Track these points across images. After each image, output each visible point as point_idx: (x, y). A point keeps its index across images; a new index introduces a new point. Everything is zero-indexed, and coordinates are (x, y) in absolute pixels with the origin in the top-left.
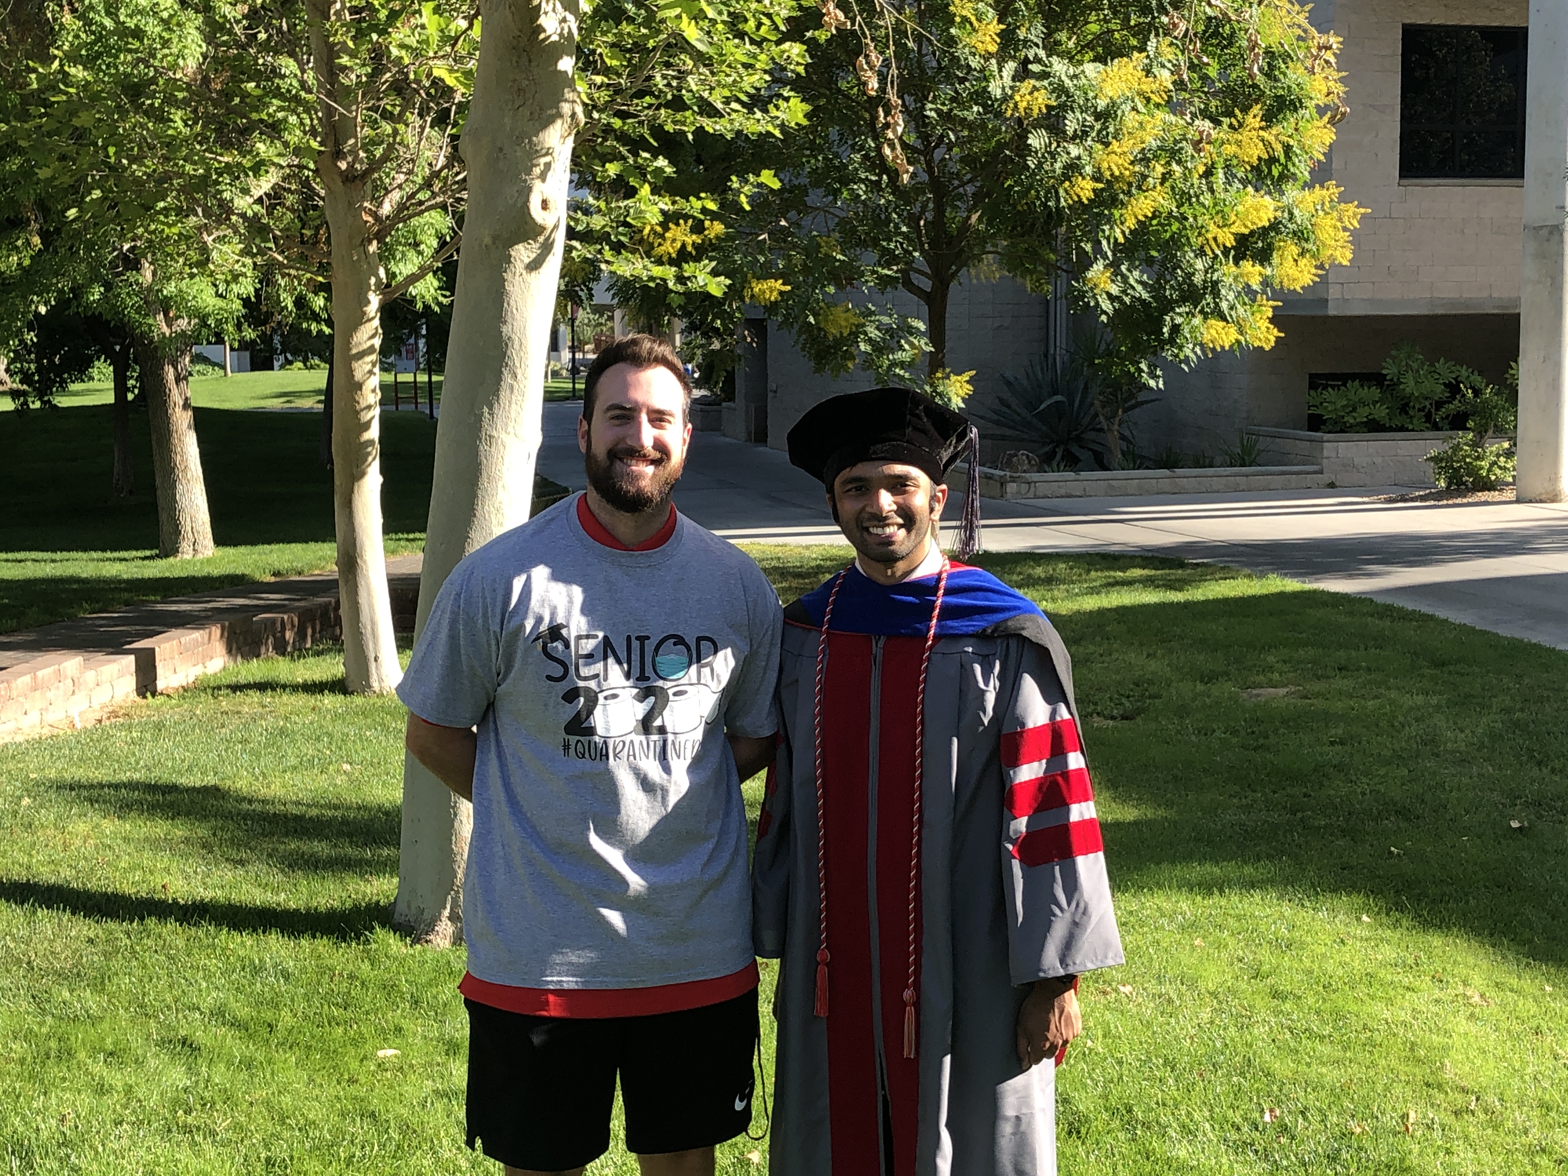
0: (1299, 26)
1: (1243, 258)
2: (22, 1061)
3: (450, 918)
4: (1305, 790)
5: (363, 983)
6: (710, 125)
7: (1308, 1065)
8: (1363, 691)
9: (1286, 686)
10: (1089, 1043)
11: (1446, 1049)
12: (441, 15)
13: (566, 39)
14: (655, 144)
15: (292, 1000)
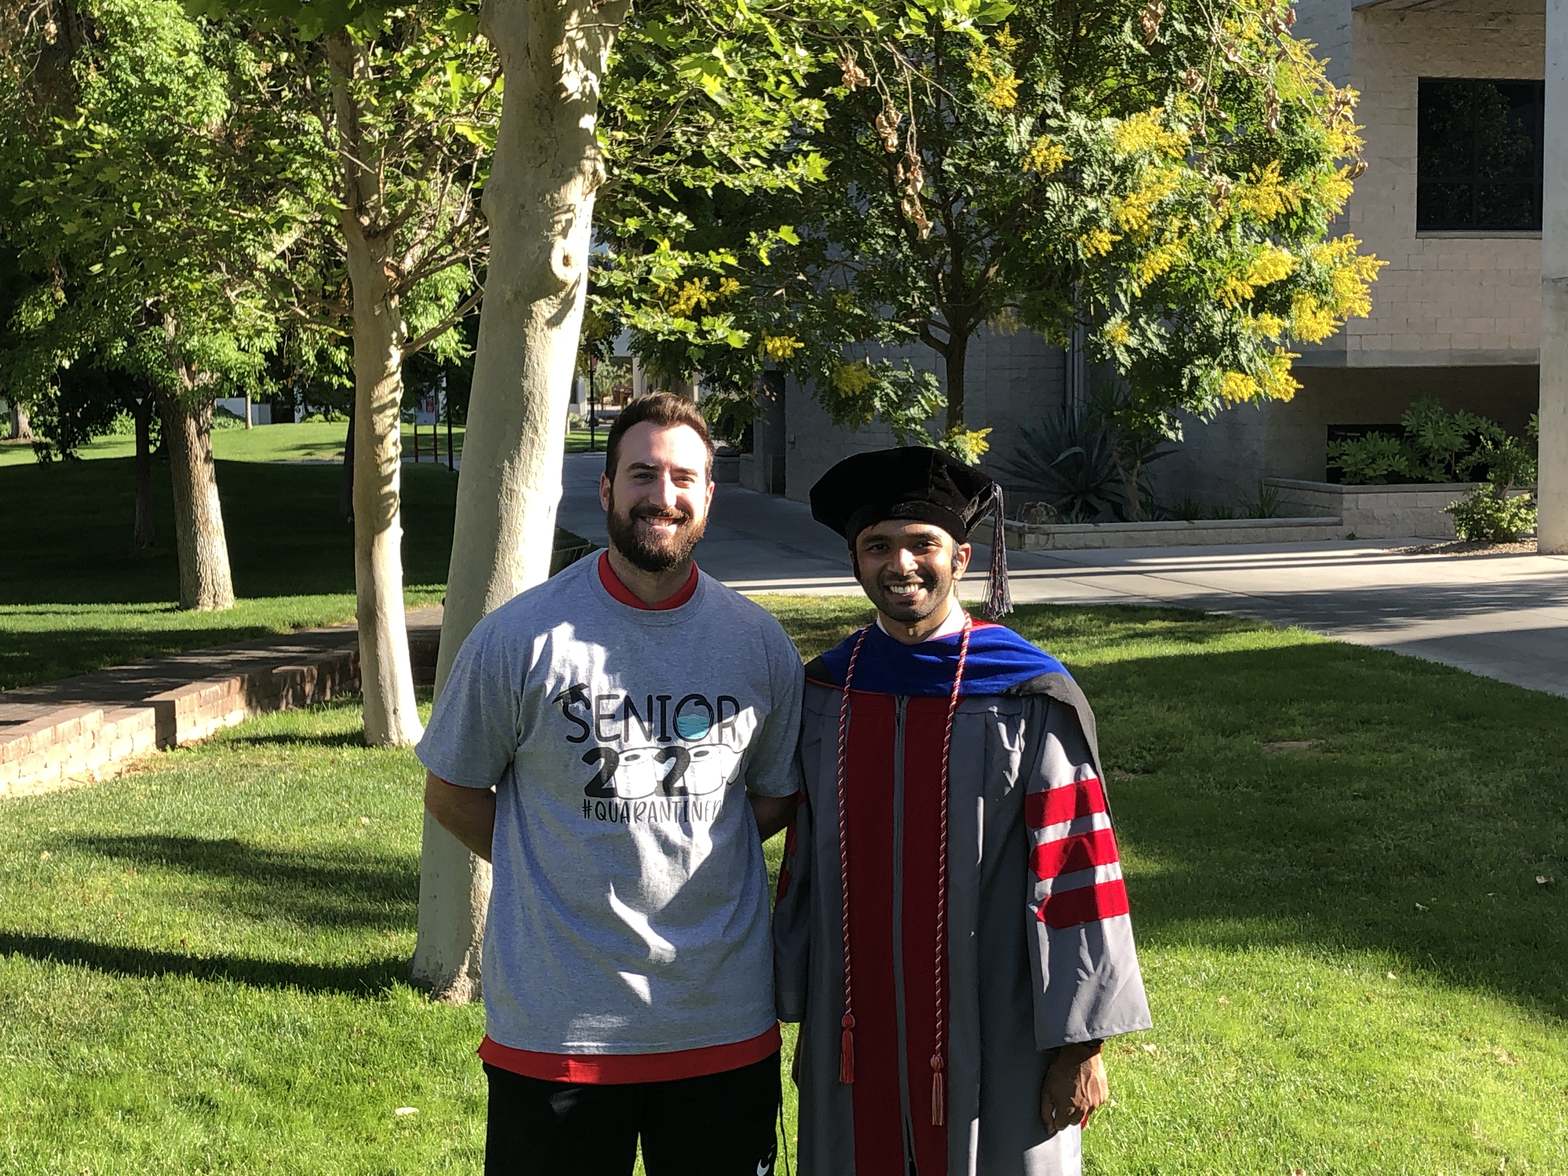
0: (1317, 80)
1: (1262, 310)
2: (40, 1119)
3: (468, 974)
4: (1328, 845)
5: (381, 1040)
6: (729, 181)
7: (1335, 1125)
8: (1386, 745)
9: (1306, 740)
10: (1113, 1103)
11: (1474, 1109)
12: (463, 74)
13: (588, 97)
14: (676, 199)
15: (311, 1057)
